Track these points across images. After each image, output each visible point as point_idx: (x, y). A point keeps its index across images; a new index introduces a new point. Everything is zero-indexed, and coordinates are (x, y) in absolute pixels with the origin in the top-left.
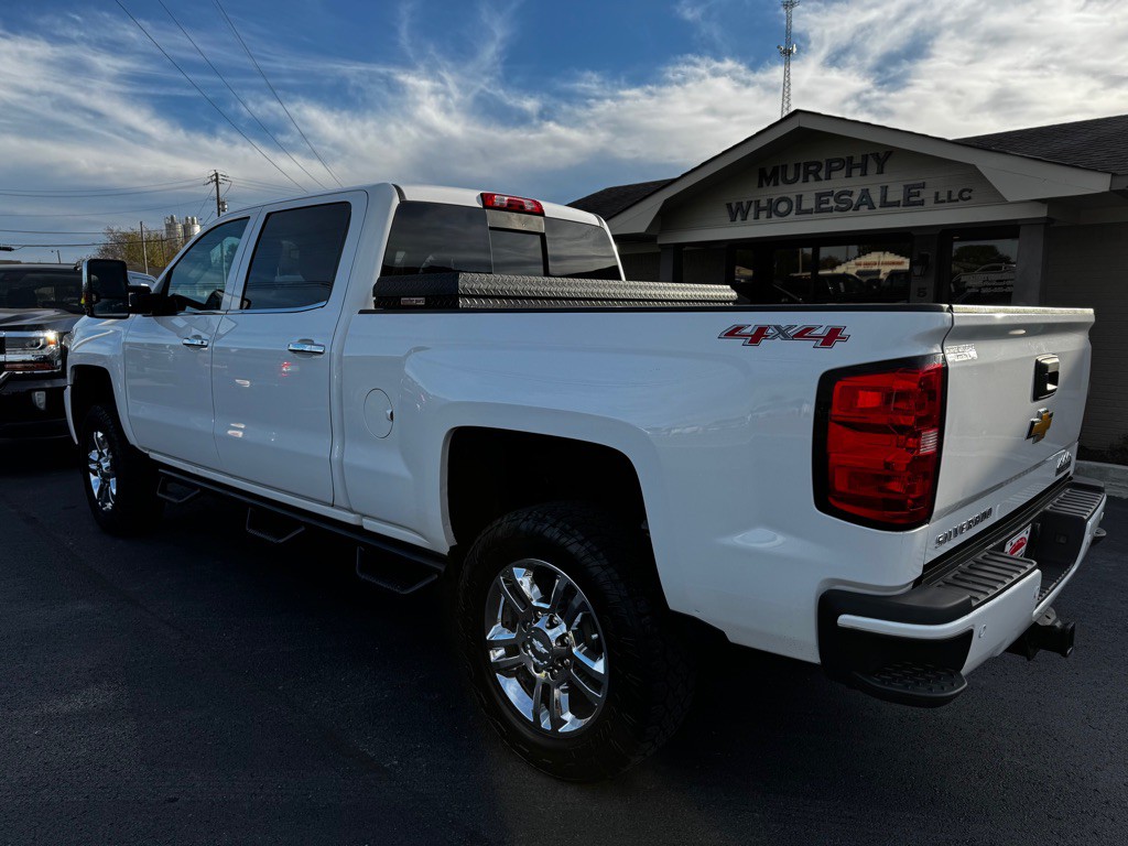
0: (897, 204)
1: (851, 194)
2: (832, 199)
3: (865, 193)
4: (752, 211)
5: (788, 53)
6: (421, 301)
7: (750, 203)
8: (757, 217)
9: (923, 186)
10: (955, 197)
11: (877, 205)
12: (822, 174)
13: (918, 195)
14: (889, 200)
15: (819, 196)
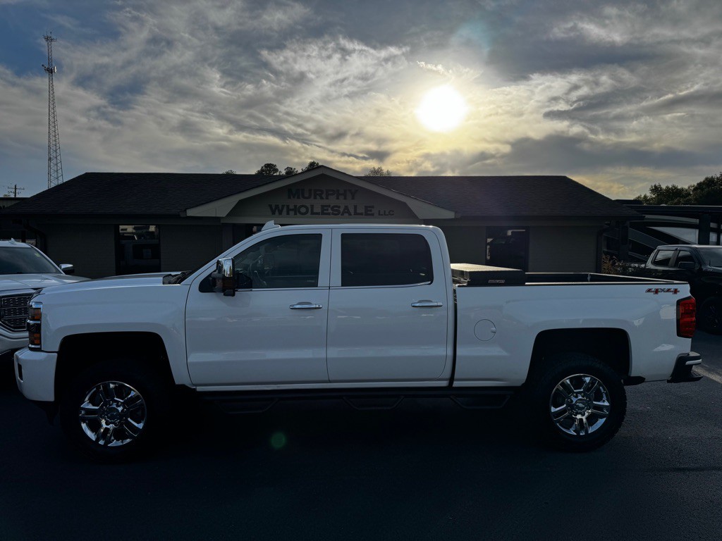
0: (361, 214)
1: (339, 207)
2: (330, 209)
3: (346, 208)
4: (285, 210)
5: (50, 71)
6: (503, 282)
7: (283, 206)
8: (288, 214)
9: (373, 207)
10: (387, 213)
11: (353, 214)
12: (324, 196)
13: (371, 211)
14: (358, 212)
15: (323, 206)
